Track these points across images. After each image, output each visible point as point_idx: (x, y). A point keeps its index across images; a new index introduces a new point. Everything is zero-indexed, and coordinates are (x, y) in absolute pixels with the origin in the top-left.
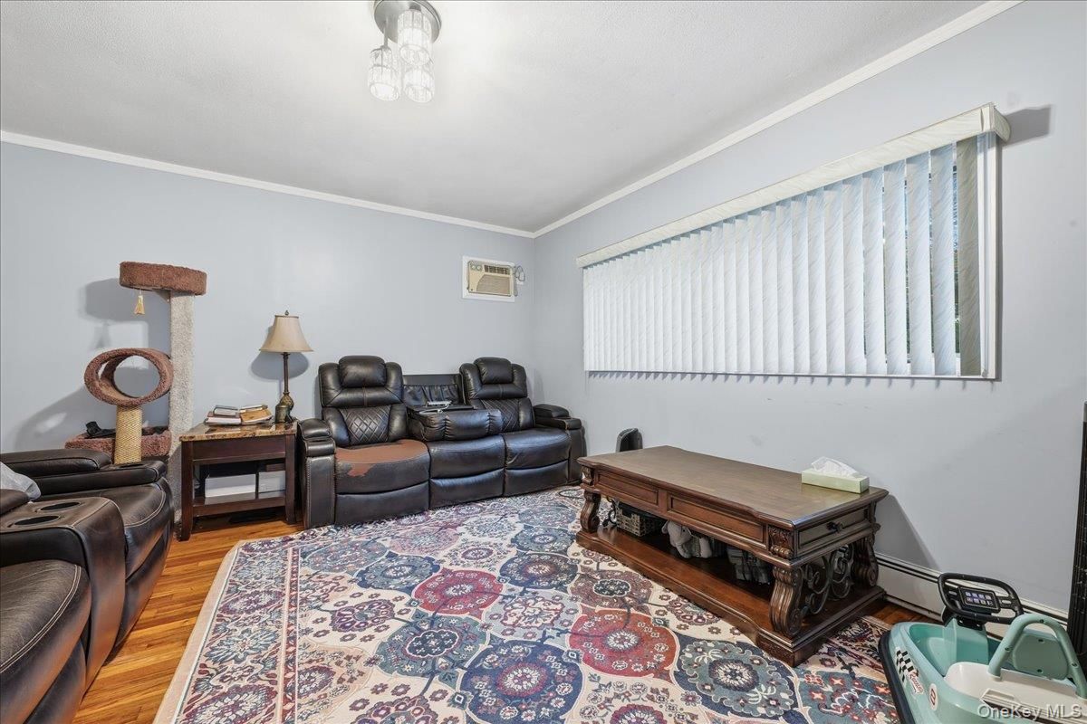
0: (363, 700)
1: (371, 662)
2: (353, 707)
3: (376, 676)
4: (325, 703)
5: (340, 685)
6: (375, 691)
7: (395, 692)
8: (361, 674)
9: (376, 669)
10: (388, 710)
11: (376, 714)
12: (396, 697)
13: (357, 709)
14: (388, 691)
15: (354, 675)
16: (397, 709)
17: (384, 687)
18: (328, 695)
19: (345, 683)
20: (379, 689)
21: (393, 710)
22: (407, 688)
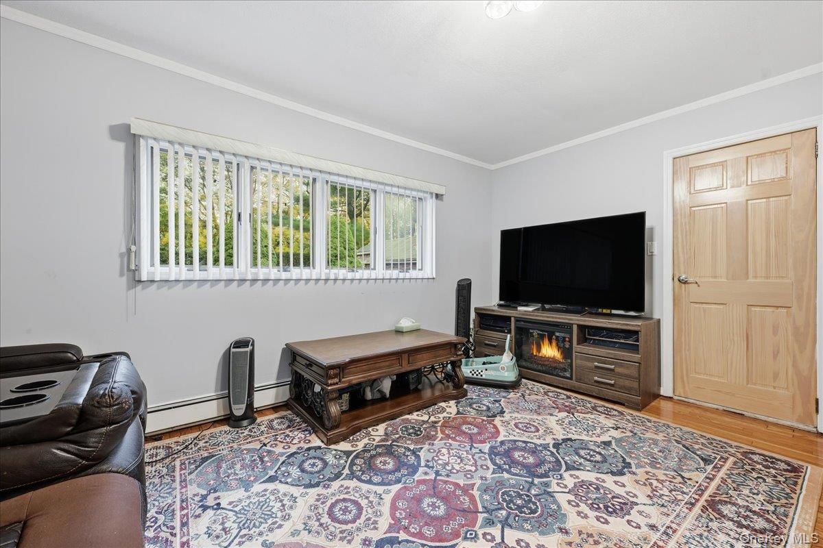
0: (598, 520)
1: (566, 532)
2: (607, 522)
3: (573, 522)
4: (620, 541)
5: (600, 541)
6: (586, 517)
7: (578, 505)
8: (580, 533)
9: (569, 525)
10: (592, 504)
11: (599, 508)
12: (580, 504)
13: (606, 520)
14: (580, 509)
15: (585, 536)
16: (587, 500)
17: (579, 513)
18: (613, 543)
19: (596, 538)
20: (582, 515)
21: (590, 502)
22: (569, 502)
